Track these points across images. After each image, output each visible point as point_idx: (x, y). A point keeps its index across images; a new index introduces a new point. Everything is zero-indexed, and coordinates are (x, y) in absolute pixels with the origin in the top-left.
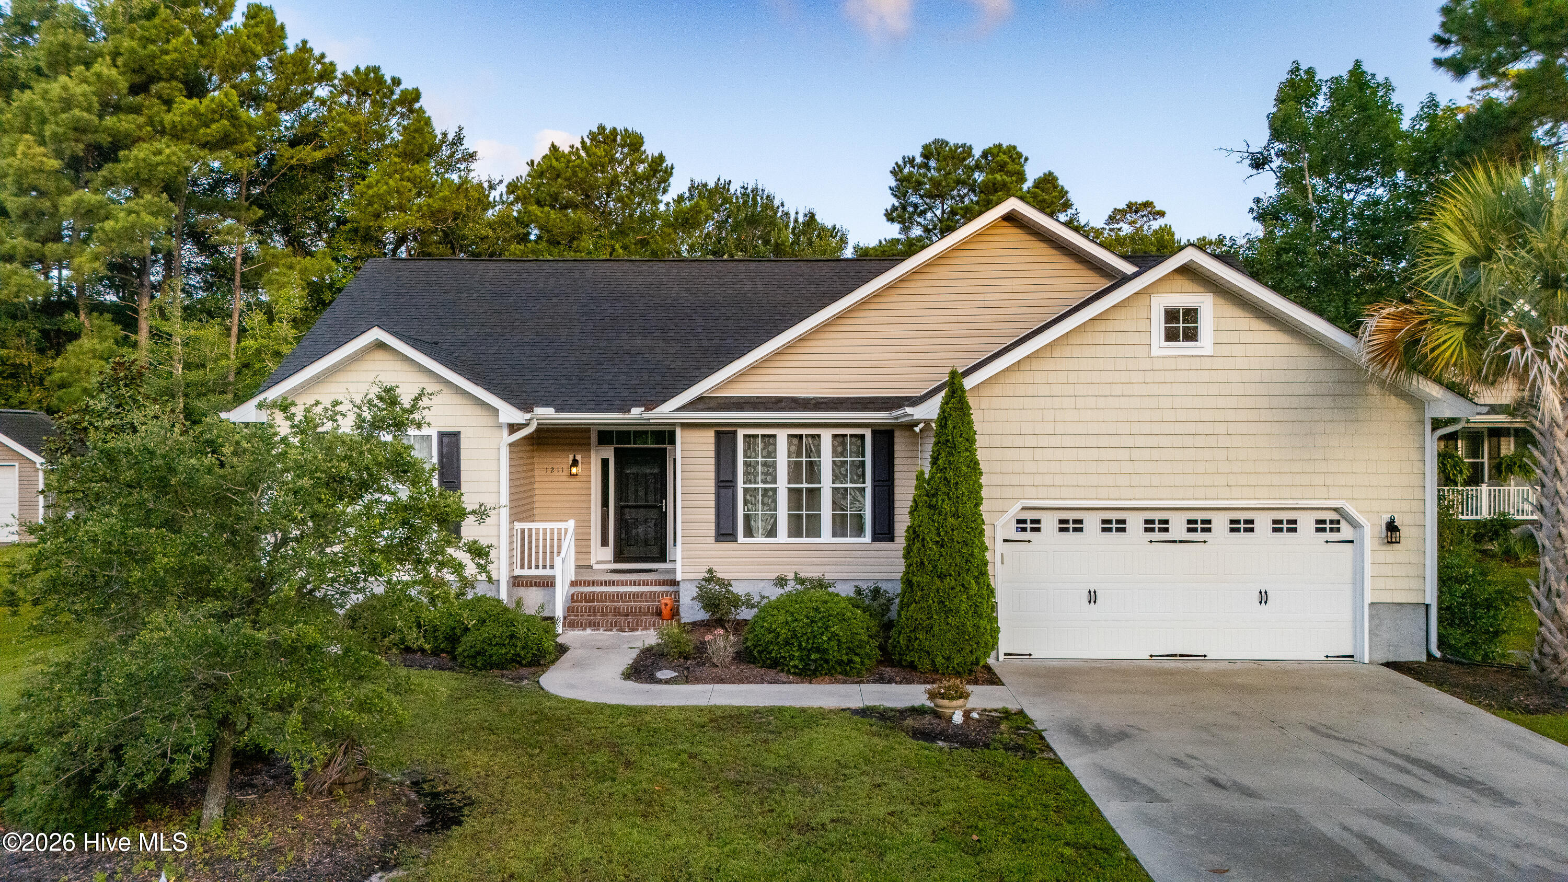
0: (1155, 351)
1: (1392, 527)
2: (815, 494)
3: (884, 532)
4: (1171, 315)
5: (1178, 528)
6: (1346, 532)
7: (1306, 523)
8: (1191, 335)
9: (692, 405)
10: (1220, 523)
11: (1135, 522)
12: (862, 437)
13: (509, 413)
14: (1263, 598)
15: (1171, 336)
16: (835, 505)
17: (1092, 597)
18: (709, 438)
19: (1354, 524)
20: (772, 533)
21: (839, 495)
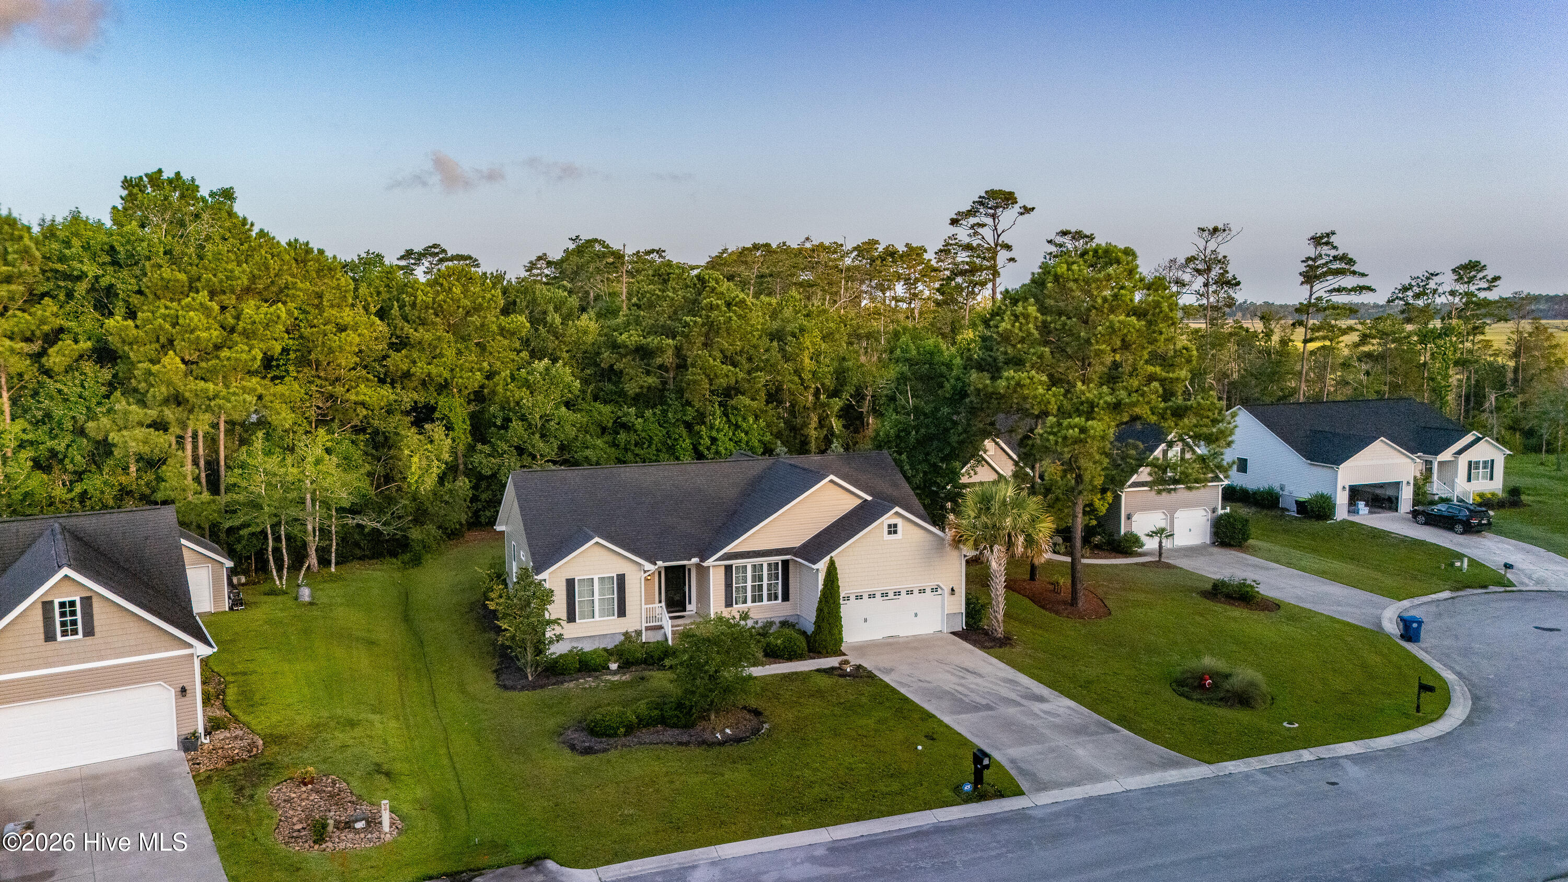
0: (885, 539)
1: (953, 590)
2: (760, 587)
3: (786, 598)
4: (890, 526)
5: (891, 595)
6: (940, 591)
7: (928, 590)
8: (895, 532)
9: (719, 559)
10: (903, 593)
11: (878, 595)
12: (777, 564)
13: (648, 566)
14: (916, 615)
15: (890, 533)
16: (769, 590)
17: (866, 620)
18: (722, 570)
19: (942, 589)
20: (745, 602)
21: (769, 585)
